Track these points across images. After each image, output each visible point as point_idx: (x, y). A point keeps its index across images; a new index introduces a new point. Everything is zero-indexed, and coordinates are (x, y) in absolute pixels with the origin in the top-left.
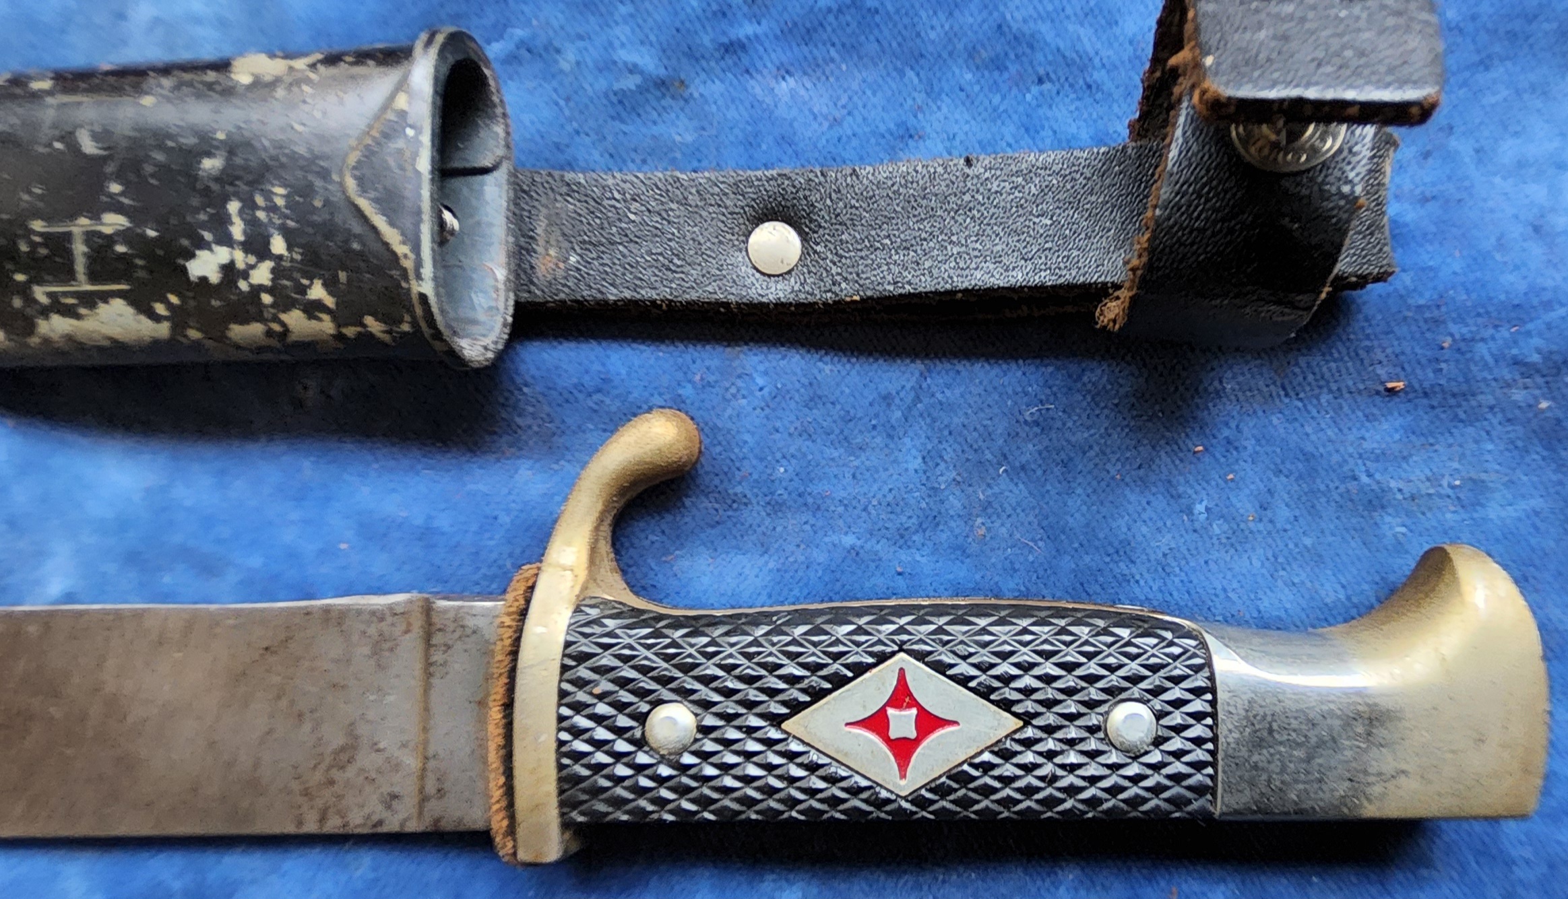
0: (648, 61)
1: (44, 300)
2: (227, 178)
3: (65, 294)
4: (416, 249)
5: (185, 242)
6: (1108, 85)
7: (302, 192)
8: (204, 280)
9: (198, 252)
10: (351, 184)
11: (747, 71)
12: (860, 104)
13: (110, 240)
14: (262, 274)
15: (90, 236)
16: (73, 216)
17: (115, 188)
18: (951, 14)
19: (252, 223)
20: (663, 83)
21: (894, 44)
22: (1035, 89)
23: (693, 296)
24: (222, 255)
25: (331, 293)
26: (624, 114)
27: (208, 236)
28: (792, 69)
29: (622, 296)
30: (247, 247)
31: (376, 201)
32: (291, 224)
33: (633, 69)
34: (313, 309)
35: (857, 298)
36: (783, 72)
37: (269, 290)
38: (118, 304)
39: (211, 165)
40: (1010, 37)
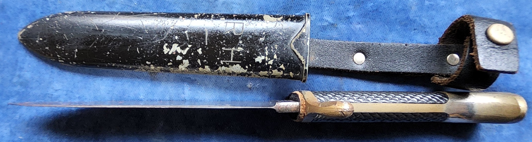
0: (330, 19)
1: (222, 63)
2: (265, 42)
3: (227, 63)
4: (306, 60)
5: (255, 54)
6: (430, 32)
7: (281, 47)
8: (258, 62)
9: (258, 57)
10: (293, 46)
11: (351, 23)
12: (374, 31)
13: (239, 53)
14: (271, 62)
15: (234, 52)
16: (232, 47)
17: (241, 42)
18: (397, 14)
19: (270, 52)
20: (333, 24)
21: (384, 19)
22: (413, 31)
23: (342, 68)
24: (263, 57)
25: (284, 67)
26: (323, 31)
27: (260, 54)
28: (360, 23)
29: (327, 67)
30: (268, 56)
31: (298, 50)
32: (278, 53)
33: (327, 21)
34: (279, 70)
35: (378, 71)
36: (358, 23)
37: (272, 65)
38: (238, 65)
39: (262, 39)
40: (409, 20)
